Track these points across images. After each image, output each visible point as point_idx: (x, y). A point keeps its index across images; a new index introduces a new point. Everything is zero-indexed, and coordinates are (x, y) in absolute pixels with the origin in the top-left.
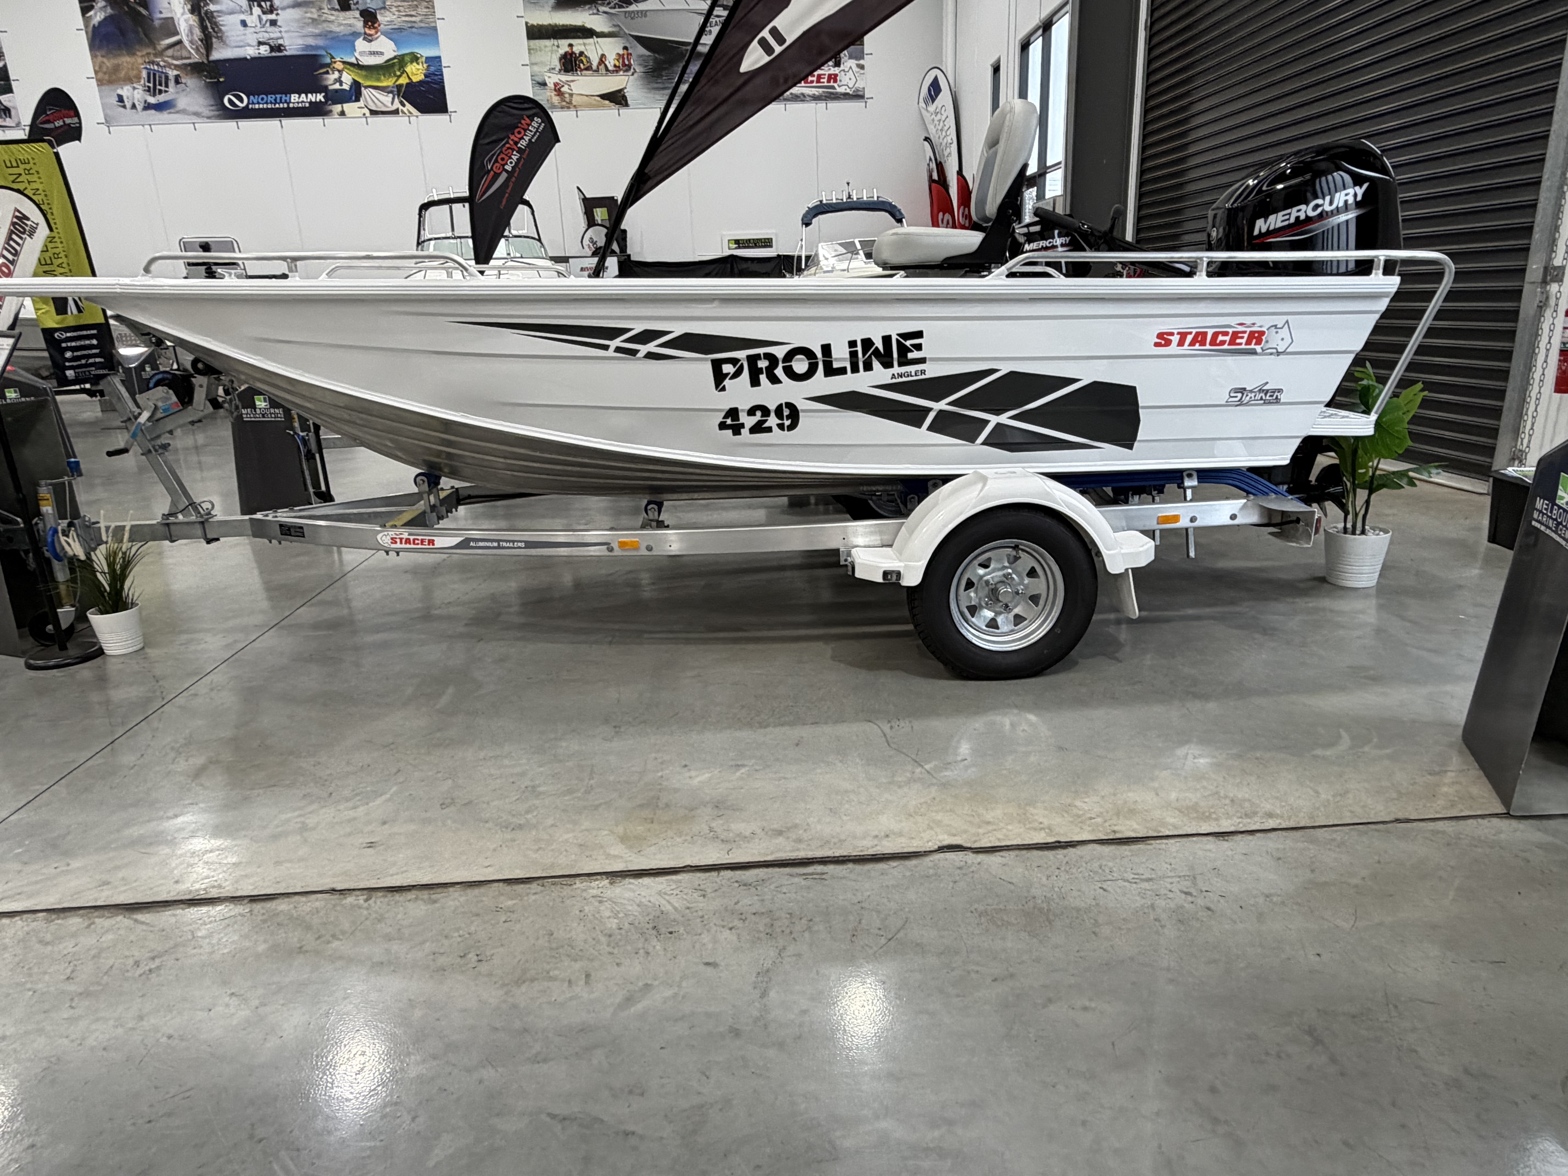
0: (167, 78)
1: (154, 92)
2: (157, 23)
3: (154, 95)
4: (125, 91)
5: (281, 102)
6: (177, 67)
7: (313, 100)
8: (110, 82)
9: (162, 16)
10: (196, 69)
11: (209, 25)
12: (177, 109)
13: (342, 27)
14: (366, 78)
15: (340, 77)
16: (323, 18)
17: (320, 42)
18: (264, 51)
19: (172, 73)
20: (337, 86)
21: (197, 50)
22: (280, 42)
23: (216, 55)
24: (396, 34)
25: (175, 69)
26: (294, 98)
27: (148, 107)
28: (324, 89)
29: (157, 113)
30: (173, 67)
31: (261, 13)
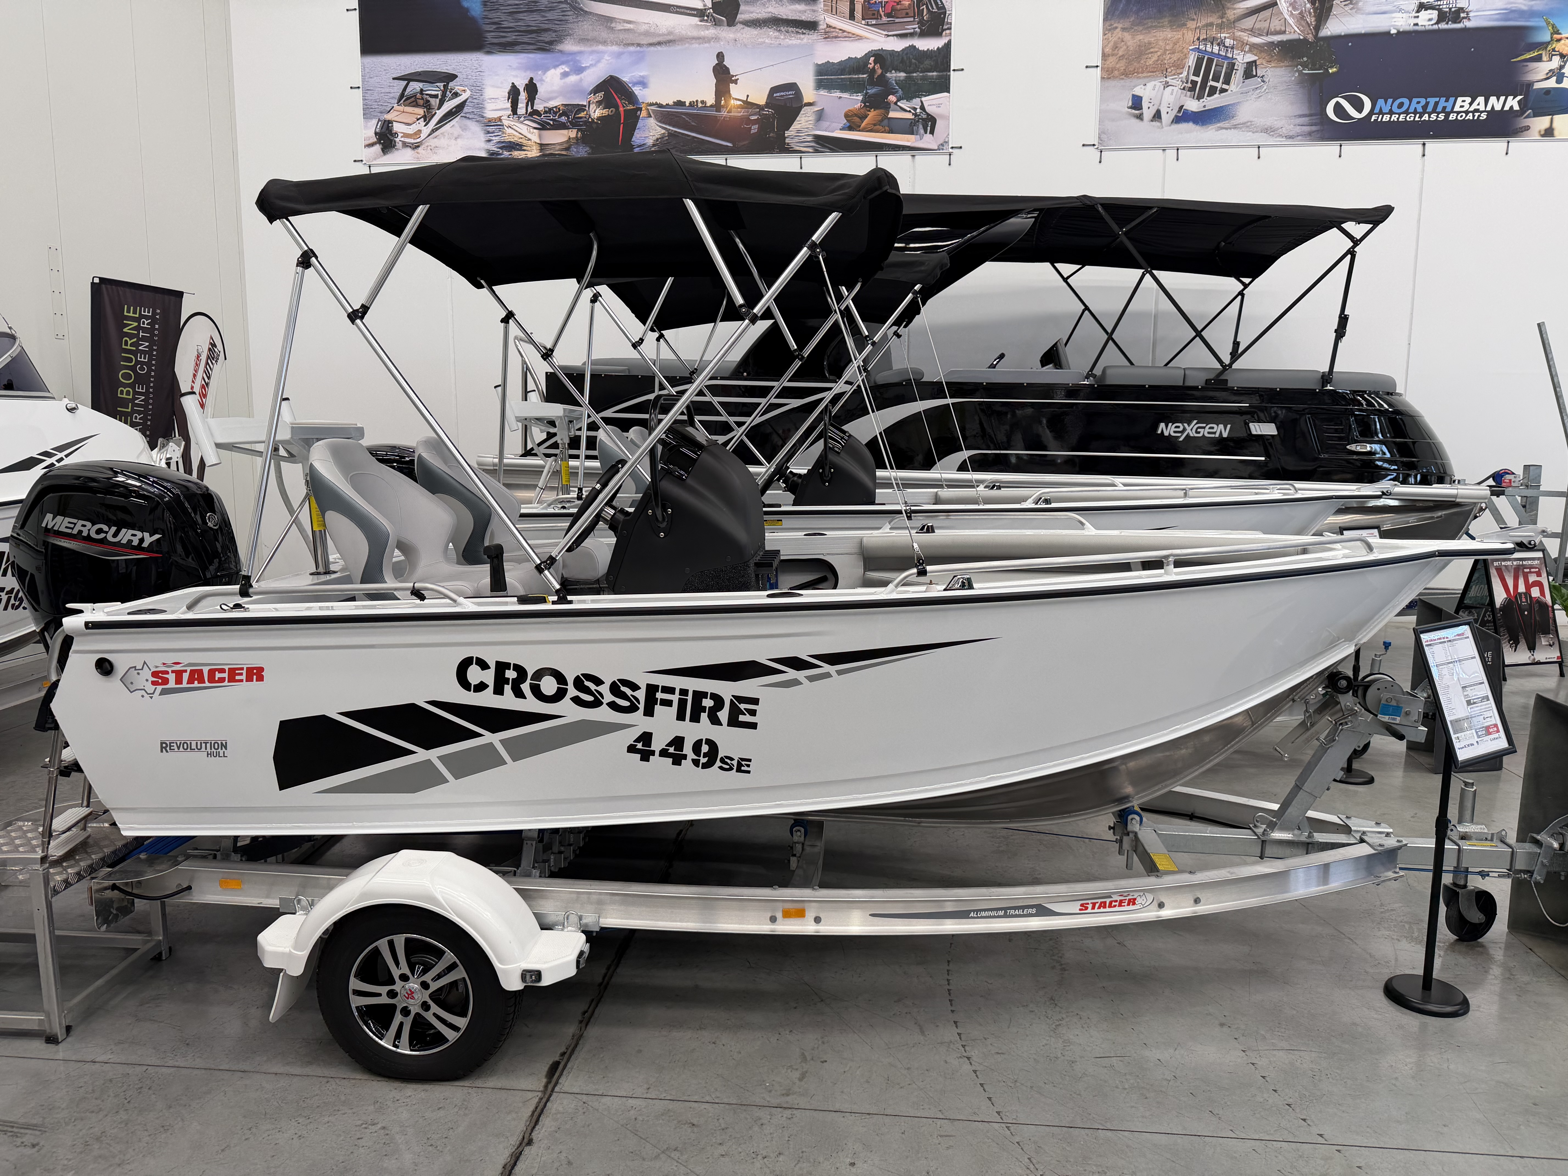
0: (1232, 67)
1: (1200, 91)
3: (1200, 97)
4: (1150, 90)
5: (1434, 111)
6: (1254, 48)
7: (1498, 108)
8: (1126, 74)
15: (1562, 67)
18: (1426, 20)
19: (1242, 59)
20: (1552, 83)
21: (1301, 18)
22: (1462, 4)
23: (1334, 27)
25: (1250, 51)
26: (1462, 103)
27: (1183, 117)
28: (1525, 89)
29: (1198, 127)
30: (1247, 48)
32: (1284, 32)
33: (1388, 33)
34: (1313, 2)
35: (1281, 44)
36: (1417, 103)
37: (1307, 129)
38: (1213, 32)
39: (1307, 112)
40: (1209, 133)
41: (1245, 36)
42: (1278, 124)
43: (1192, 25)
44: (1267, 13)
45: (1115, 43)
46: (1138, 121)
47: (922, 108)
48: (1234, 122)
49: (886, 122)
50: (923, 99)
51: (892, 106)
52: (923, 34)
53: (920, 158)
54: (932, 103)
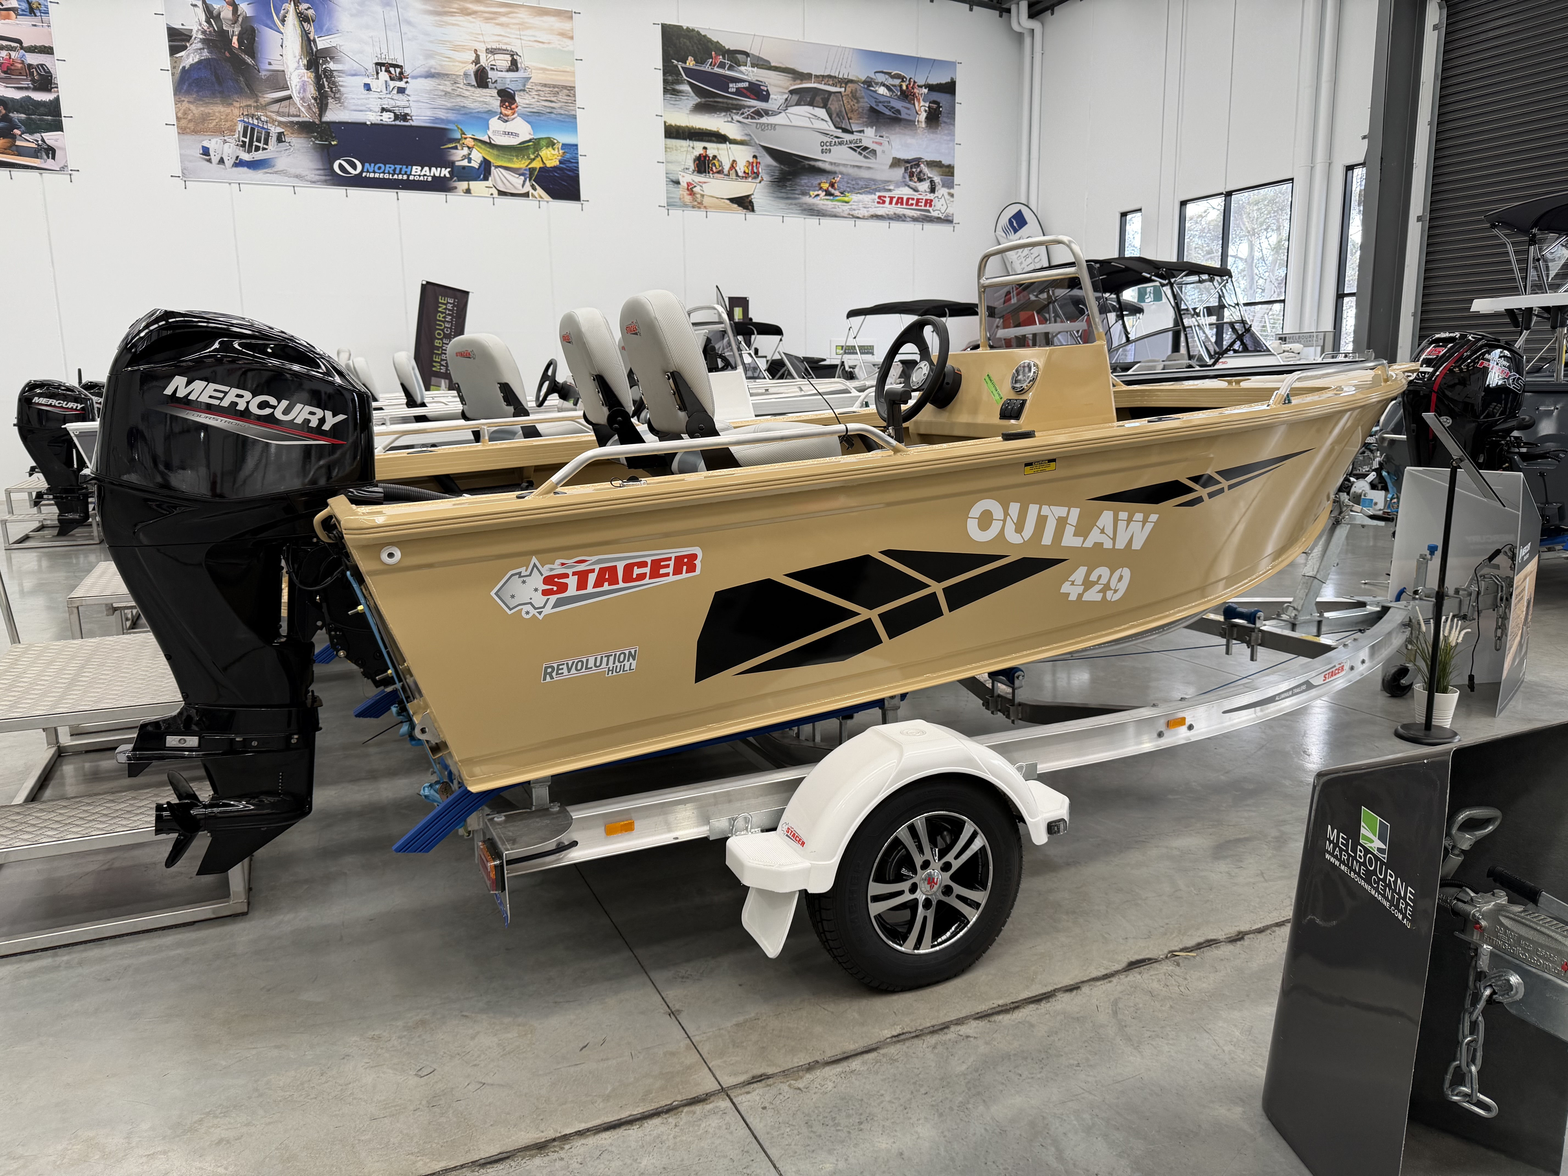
0: (268, 134)
1: (249, 147)
2: (263, 74)
3: (249, 152)
4: (214, 144)
5: (400, 173)
6: (281, 124)
8: (195, 132)
10: (305, 128)
13: (476, 104)
14: (497, 157)
16: (457, 93)
17: (451, 116)
18: (388, 118)
19: (274, 130)
20: (465, 163)
21: (309, 108)
22: (407, 111)
23: (331, 116)
24: (532, 118)
25: (279, 125)
26: (416, 170)
27: (239, 163)
28: (451, 164)
30: (276, 123)
31: (388, 79)
32: (299, 116)
33: (365, 124)
34: (315, 99)
35: (298, 123)
36: (390, 168)
37: (324, 178)
38: (252, 111)
39: (321, 167)
40: (258, 175)
41: (274, 116)
42: (304, 173)
43: (237, 105)
44: (287, 102)
45: (185, 111)
46: (208, 163)
47: (43, 140)
48: (274, 169)
49: (14, 148)
50: (43, 134)
51: (18, 137)
52: (36, 89)
53: (46, 175)
54: (50, 138)
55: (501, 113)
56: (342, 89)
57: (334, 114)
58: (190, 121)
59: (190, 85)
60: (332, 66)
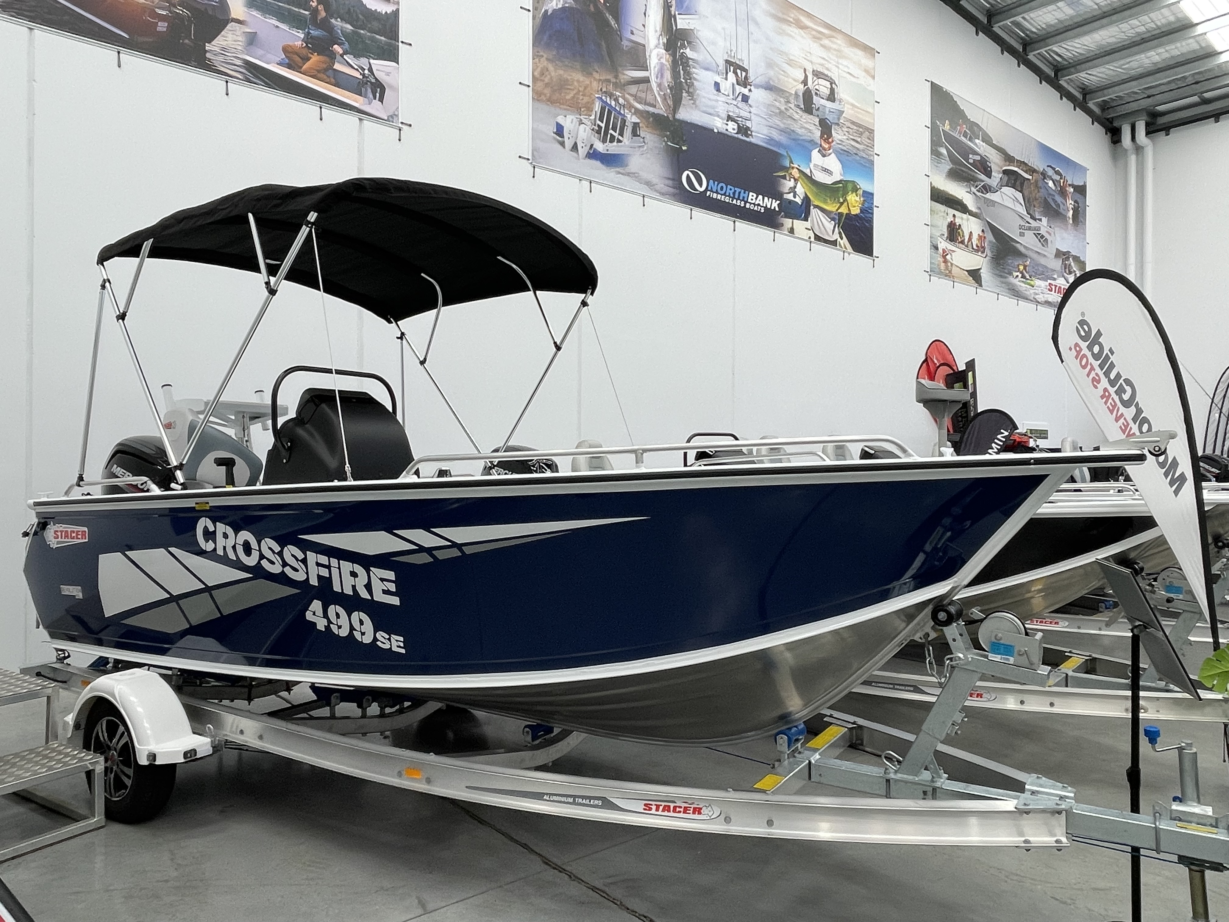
0: (624, 122)
1: (604, 135)
2: (625, 43)
3: (604, 141)
4: (568, 121)
6: (637, 112)
8: (551, 101)
9: (633, 38)
11: (682, 72)
12: (627, 170)
13: (803, 130)
14: (816, 195)
15: (795, 187)
17: (783, 139)
18: (732, 128)
19: (632, 119)
20: (791, 196)
21: (664, 99)
22: (748, 124)
25: (635, 114)
27: (593, 155)
30: (633, 111)
31: (735, 83)
32: (655, 106)
34: (671, 89)
36: (730, 190)
37: (672, 190)
38: (611, 88)
44: (643, 86)
47: (370, 70)
49: (331, 72)
50: (372, 61)
51: (338, 57)
53: (368, 124)
54: (381, 69)
55: (821, 145)
56: (695, 83)
57: (686, 114)
58: (547, 85)
59: (550, 37)
60: (688, 52)
